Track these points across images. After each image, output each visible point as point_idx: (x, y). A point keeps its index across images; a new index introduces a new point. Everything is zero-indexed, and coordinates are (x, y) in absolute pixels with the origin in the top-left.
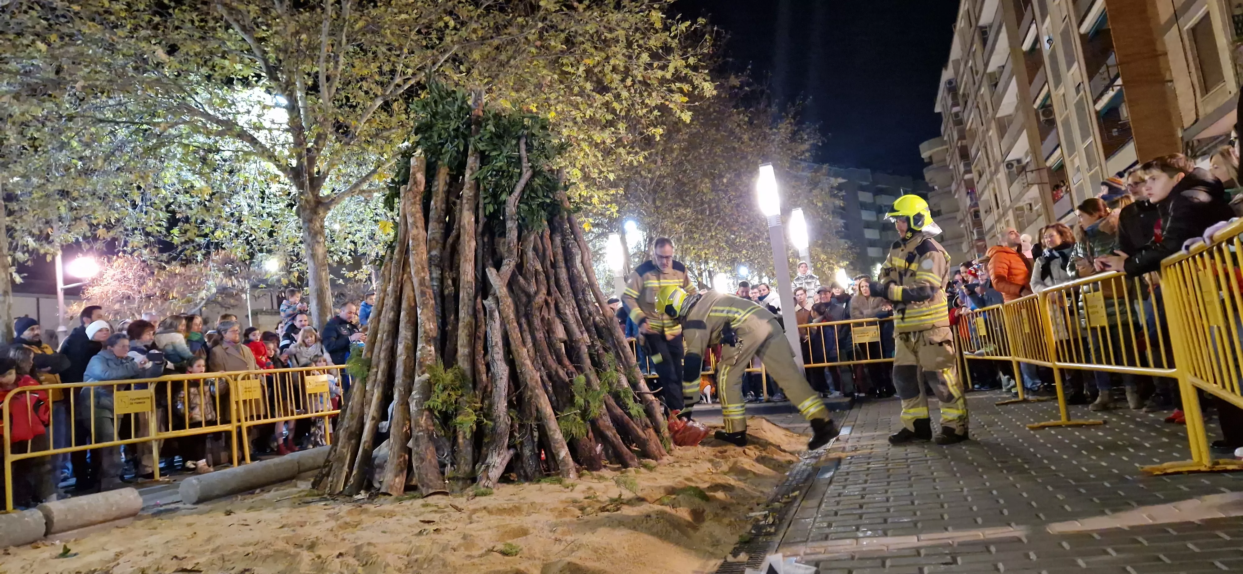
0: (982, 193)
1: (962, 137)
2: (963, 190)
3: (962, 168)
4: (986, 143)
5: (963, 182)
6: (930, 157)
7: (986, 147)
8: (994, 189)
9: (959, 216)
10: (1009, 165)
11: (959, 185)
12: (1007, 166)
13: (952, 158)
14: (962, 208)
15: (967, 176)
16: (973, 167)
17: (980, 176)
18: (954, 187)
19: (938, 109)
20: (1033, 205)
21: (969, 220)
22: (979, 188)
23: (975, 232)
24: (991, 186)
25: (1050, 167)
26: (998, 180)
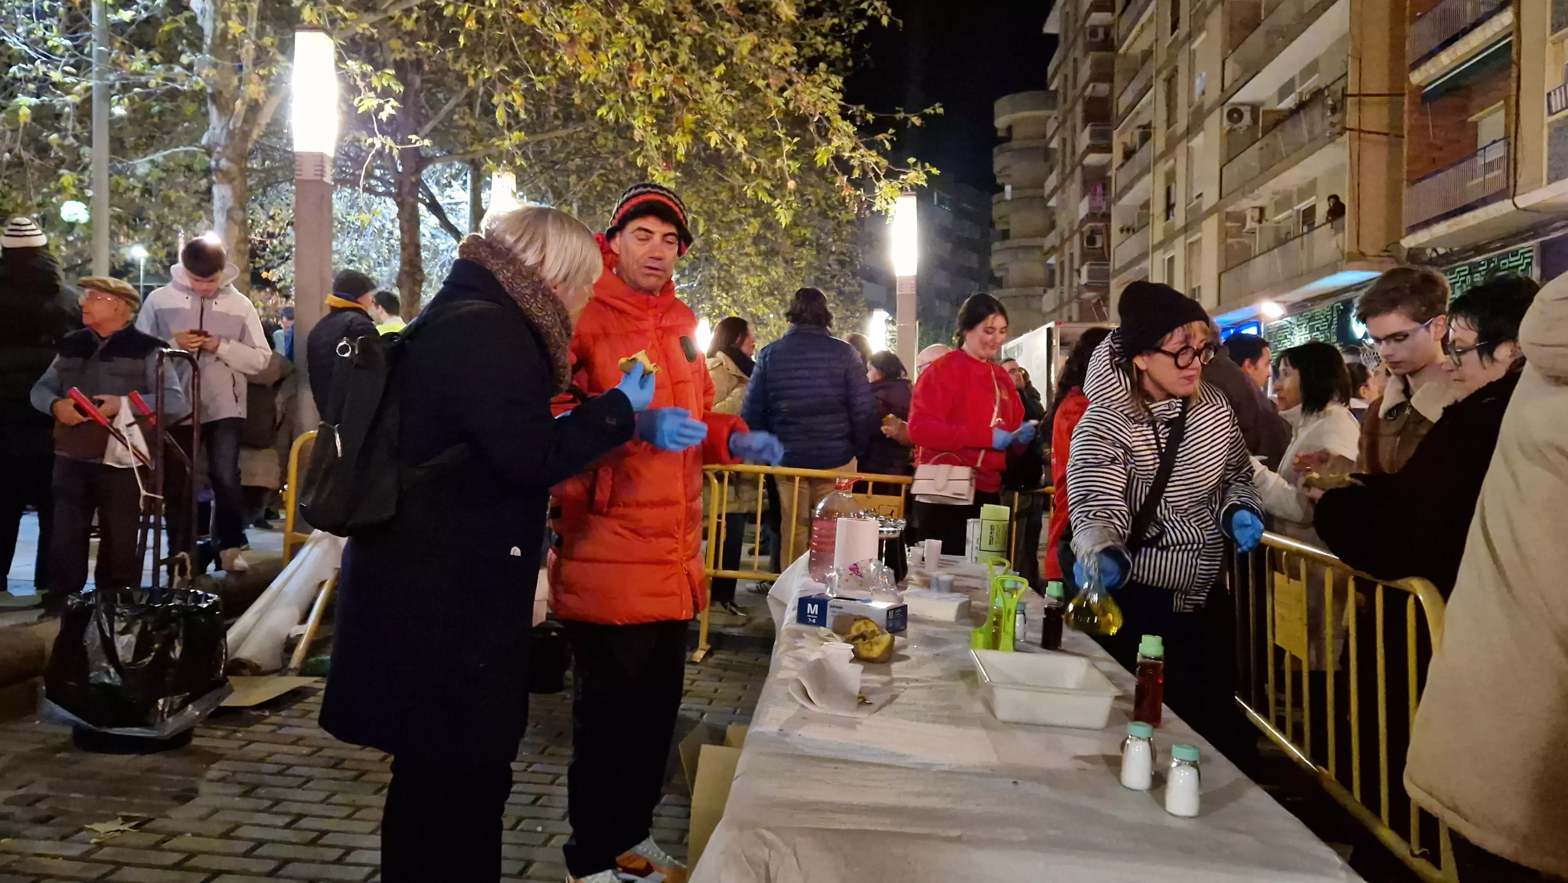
0: (1129, 187)
1: (1102, 74)
2: (1075, 187)
3: (1084, 139)
4: (1176, 70)
5: (1078, 172)
6: (1009, 129)
7: (1171, 81)
8: (1170, 177)
9: (1052, 239)
10: (1235, 114)
11: (1064, 180)
12: (1230, 115)
13: (1062, 124)
14: (1062, 221)
15: (1093, 159)
16: (1115, 133)
17: (1128, 154)
18: (1052, 181)
19: (1051, 27)
20: (1268, 214)
21: (1075, 247)
22: (1118, 178)
23: (1084, 270)
24: (1163, 167)
25: (1420, 88)
26: (1189, 152)
